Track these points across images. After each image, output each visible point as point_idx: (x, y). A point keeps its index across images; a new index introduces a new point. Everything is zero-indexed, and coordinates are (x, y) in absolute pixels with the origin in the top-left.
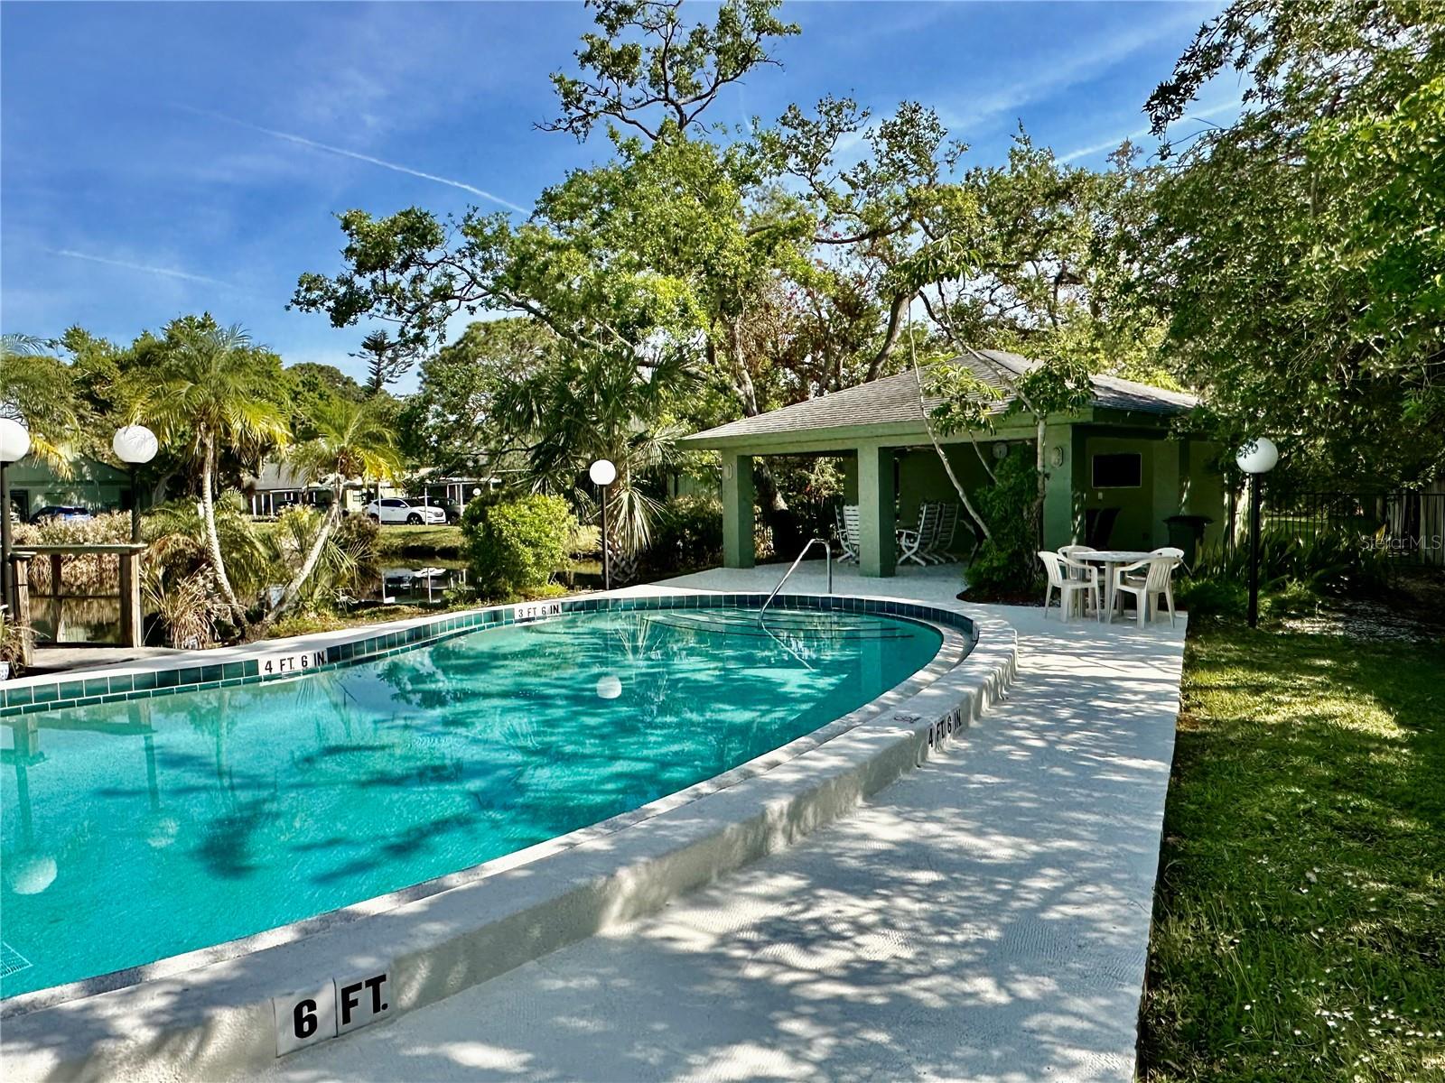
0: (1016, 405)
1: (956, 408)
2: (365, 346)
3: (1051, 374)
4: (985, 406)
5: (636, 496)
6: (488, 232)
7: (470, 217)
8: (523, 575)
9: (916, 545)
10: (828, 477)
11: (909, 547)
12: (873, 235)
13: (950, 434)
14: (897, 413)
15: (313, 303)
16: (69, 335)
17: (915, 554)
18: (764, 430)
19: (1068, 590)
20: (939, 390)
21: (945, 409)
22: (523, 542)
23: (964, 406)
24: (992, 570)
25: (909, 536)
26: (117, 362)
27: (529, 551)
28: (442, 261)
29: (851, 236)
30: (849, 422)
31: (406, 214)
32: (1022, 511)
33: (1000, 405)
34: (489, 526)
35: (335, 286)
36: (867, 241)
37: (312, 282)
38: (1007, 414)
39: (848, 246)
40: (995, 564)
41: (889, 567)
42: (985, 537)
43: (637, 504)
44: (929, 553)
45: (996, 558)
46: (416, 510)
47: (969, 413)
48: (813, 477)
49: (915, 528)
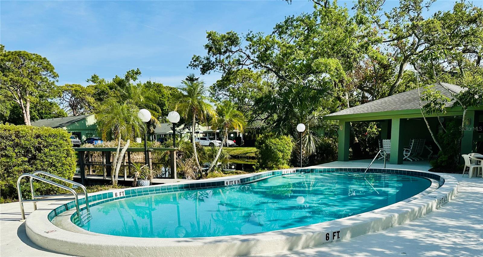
0: (456, 104)
1: (433, 105)
2: (187, 79)
3: (470, 93)
4: (443, 104)
5: (311, 136)
6: (255, 40)
7: (249, 34)
8: (277, 161)
9: (409, 154)
10: (374, 130)
11: (407, 155)
12: (398, 39)
13: (430, 114)
14: (409, 106)
15: (196, 66)
16: (93, 77)
17: (408, 157)
18: (356, 112)
19: (472, 167)
20: (427, 98)
21: (428, 106)
22: (279, 150)
23: (436, 104)
24: (442, 162)
25: (406, 151)
26: (109, 87)
27: (280, 153)
28: (238, 50)
29: (390, 39)
30: (390, 110)
31: (228, 33)
32: (455, 141)
33: (449, 104)
34: (267, 146)
35: (203, 60)
36: (396, 41)
37: (197, 59)
38: (453, 107)
39: (388, 43)
40: (443, 160)
41: (401, 161)
42: (440, 150)
43: (312, 138)
44: (413, 157)
45: (444, 158)
46: (212, 141)
47: (437, 107)
48: (368, 129)
49: (409, 147)
